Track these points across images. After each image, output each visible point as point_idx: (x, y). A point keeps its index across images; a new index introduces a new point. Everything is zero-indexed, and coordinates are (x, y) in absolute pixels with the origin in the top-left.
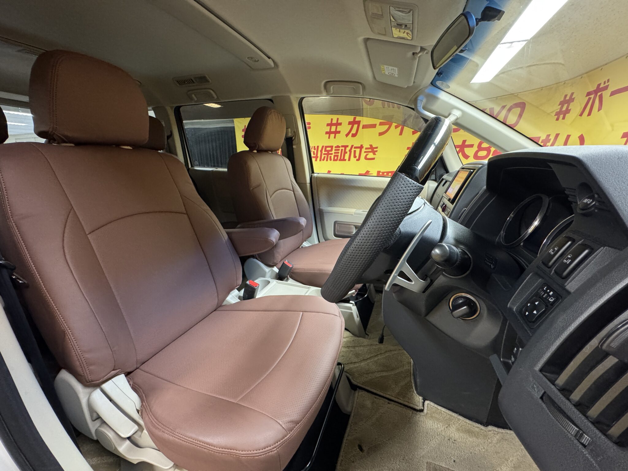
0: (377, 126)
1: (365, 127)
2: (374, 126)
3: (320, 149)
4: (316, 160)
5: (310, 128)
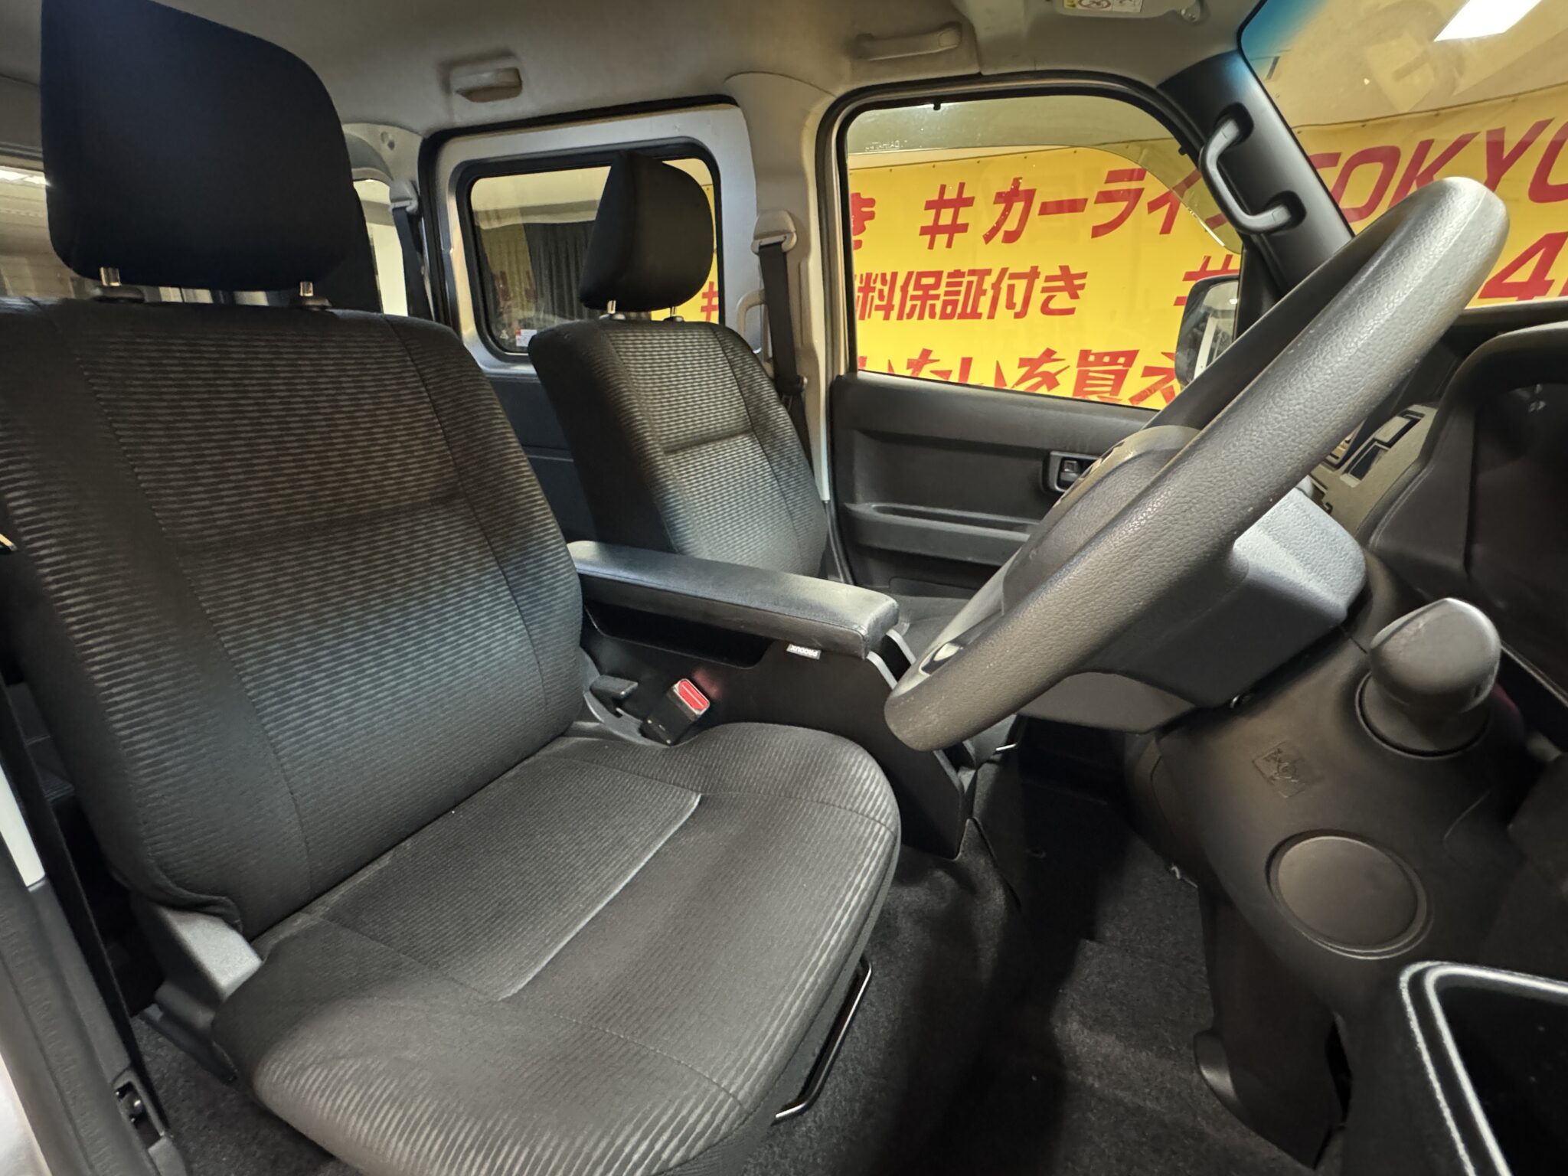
0: (1091, 205)
1: (1047, 209)
2: (1078, 205)
3: (900, 280)
5: (871, 216)
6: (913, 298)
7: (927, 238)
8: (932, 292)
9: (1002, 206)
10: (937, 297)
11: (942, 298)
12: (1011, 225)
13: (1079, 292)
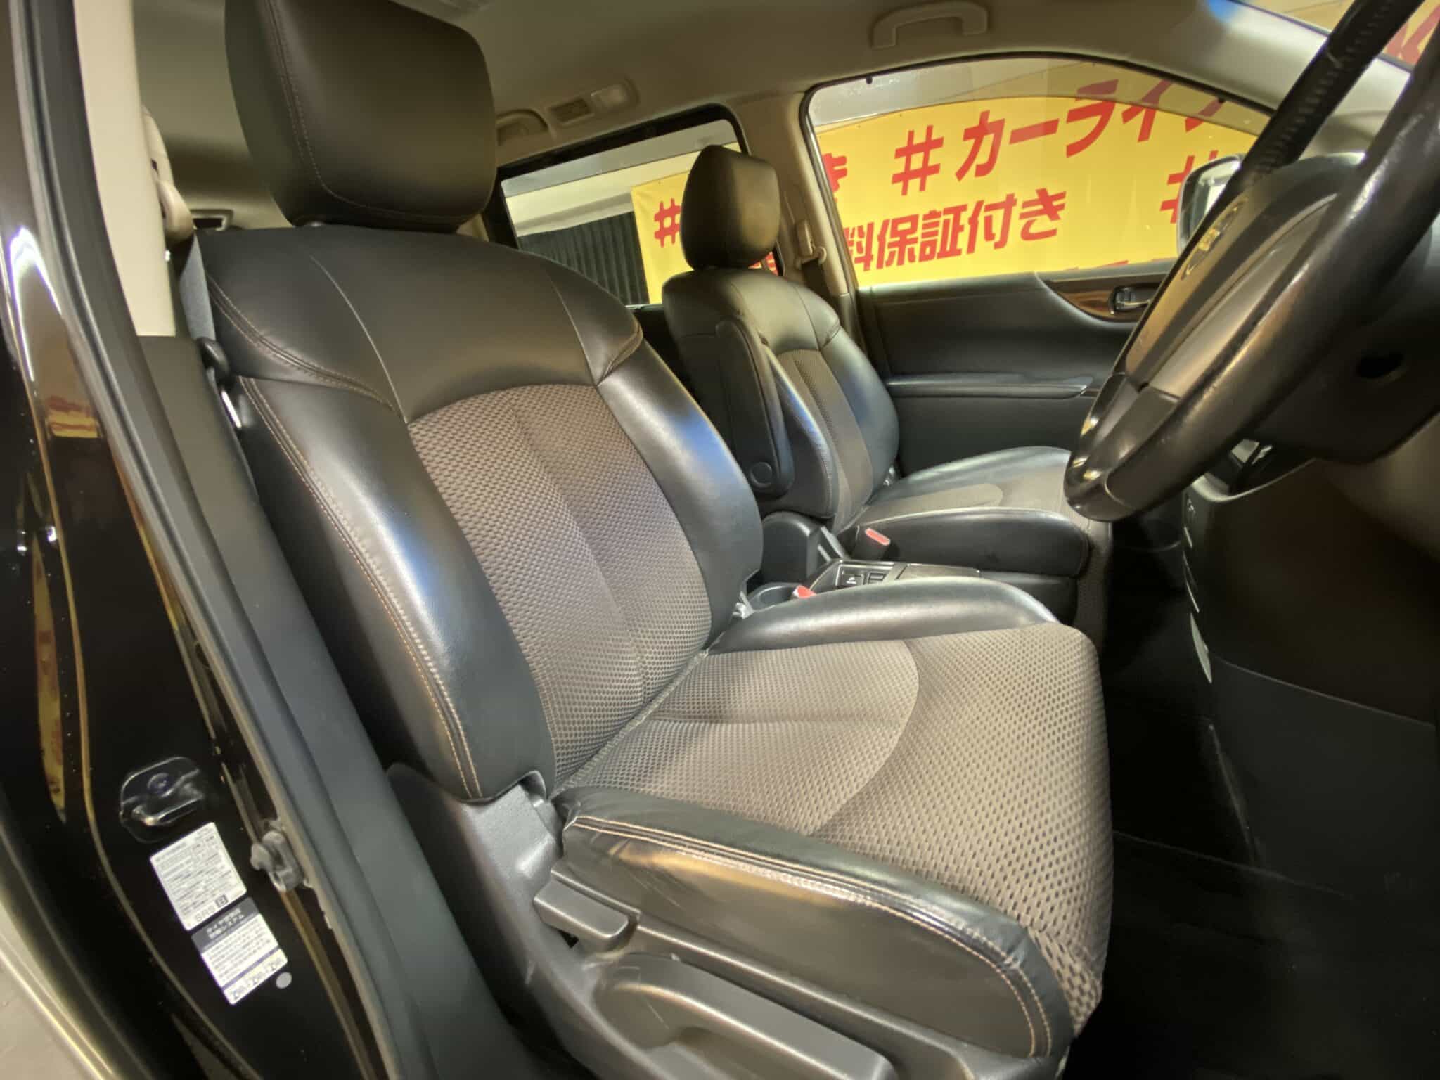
0: (1062, 125)
1: (1018, 136)
2: (1050, 127)
3: (877, 231)
4: (867, 267)
5: (843, 173)
6: (891, 245)
7: (900, 185)
8: (909, 237)
9: (971, 142)
10: (915, 241)
11: (920, 240)
12: (982, 158)
13: (1061, 213)
